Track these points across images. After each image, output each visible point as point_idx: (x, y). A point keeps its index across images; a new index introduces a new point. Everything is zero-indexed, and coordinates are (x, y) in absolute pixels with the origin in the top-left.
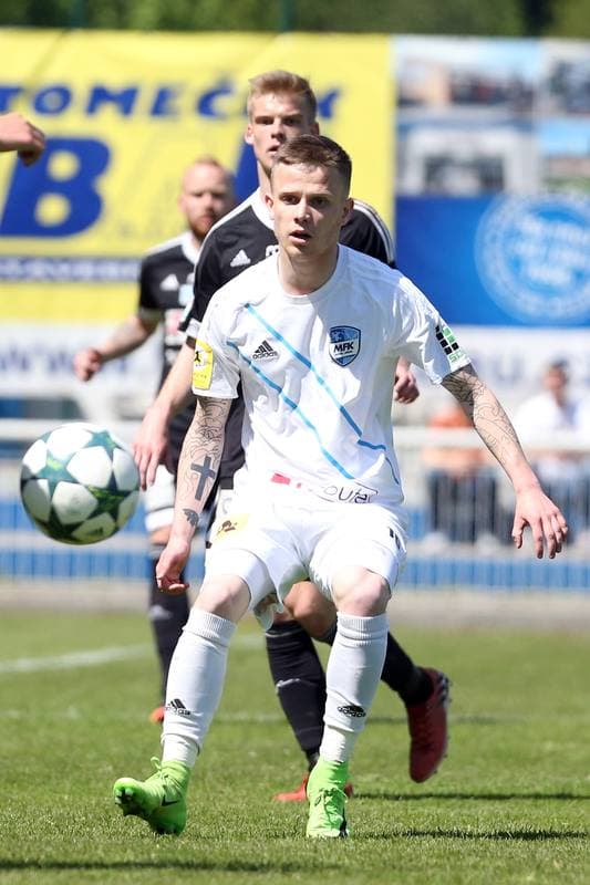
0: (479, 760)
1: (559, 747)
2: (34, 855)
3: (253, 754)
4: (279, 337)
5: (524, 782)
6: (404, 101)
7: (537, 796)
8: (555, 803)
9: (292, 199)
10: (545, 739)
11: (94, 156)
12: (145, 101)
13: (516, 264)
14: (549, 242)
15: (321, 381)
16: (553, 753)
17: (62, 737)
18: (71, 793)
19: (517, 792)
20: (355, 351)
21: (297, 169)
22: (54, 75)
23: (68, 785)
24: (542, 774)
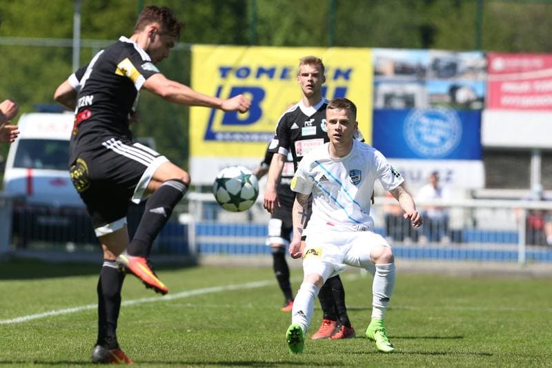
0: (405, 324)
1: (435, 319)
2: (235, 360)
3: (318, 321)
4: (329, 174)
5: (421, 331)
6: (377, 73)
7: (426, 338)
8: (433, 340)
9: (334, 122)
10: (429, 316)
11: (259, 94)
12: (278, 73)
13: (419, 135)
14: (431, 127)
15: (345, 191)
16: (432, 321)
17: (246, 314)
18: (250, 336)
19: (418, 336)
20: (359, 179)
21: (335, 111)
22: (244, 63)
23: (248, 333)
24: (428, 329)
